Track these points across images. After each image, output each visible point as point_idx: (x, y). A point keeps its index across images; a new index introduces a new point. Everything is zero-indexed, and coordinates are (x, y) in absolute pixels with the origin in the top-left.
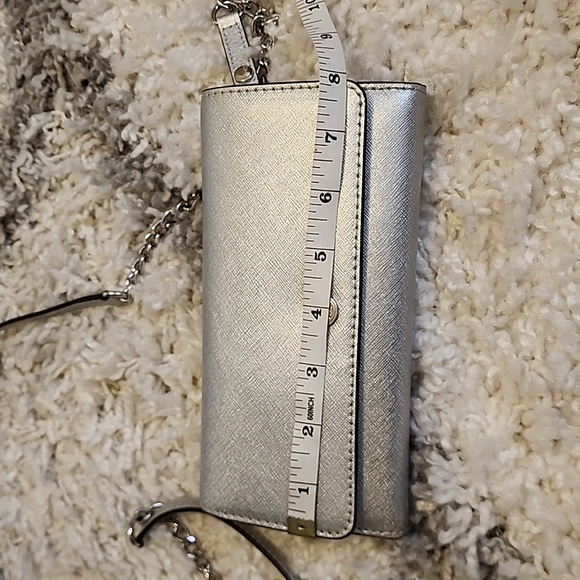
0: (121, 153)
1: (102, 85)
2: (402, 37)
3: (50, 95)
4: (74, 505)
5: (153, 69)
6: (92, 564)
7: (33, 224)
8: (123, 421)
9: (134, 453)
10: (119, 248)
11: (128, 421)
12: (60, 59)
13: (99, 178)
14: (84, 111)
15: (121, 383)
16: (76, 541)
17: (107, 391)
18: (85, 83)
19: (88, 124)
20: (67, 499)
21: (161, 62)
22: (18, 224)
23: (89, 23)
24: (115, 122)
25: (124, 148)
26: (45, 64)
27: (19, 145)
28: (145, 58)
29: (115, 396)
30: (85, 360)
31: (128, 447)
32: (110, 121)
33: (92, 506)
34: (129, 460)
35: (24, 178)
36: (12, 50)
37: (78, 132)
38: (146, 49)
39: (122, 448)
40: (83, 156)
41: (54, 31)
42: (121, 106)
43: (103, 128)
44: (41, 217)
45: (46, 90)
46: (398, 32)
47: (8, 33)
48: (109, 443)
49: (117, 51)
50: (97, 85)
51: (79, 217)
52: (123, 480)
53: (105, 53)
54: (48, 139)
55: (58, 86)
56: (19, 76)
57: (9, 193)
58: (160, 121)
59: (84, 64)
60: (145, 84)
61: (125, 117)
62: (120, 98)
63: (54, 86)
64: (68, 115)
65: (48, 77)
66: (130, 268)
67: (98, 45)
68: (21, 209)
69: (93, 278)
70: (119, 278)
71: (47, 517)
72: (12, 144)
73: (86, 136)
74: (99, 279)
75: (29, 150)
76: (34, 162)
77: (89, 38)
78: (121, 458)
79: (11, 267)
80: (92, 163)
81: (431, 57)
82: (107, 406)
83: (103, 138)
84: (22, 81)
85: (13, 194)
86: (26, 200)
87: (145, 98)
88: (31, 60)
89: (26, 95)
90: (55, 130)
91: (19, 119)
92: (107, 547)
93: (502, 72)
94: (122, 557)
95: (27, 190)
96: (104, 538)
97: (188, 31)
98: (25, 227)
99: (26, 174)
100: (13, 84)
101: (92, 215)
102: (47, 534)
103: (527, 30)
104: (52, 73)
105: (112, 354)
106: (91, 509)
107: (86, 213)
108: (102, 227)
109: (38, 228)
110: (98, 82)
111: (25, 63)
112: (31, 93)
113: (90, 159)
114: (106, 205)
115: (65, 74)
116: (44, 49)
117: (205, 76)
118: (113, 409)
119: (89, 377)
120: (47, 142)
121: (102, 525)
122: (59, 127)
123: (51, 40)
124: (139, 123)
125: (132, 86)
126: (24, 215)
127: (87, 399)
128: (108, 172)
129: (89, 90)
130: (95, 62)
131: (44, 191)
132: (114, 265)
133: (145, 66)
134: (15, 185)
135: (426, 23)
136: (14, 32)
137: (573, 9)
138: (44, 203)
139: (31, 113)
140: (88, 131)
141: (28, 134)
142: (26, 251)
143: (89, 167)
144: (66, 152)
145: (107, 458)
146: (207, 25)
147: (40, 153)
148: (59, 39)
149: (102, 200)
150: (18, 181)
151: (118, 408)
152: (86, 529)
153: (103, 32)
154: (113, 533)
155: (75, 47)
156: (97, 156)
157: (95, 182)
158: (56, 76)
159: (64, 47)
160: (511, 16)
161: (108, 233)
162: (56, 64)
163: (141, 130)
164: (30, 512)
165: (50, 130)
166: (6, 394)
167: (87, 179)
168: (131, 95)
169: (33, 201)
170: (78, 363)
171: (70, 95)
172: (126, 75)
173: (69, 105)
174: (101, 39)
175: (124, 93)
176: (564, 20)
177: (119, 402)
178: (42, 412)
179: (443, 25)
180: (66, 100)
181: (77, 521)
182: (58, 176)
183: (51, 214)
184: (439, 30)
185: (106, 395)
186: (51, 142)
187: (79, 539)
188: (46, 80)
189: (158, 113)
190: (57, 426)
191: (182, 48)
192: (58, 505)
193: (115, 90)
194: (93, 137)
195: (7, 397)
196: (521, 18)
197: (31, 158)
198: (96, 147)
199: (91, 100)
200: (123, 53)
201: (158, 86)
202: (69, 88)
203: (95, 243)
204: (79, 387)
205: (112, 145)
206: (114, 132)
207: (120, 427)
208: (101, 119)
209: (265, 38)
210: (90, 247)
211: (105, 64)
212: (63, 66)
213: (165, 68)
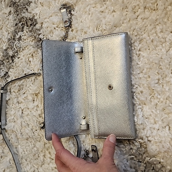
0: (39, 41)
1: (35, 25)
2: (101, 15)
3: (23, 28)
4: (27, 124)
5: (46, 22)
6: (31, 136)
7: (19, 58)
8: (39, 103)
9: (41, 110)
10: (38, 62)
11: (40, 103)
12: (25, 19)
13: (34, 46)
14: (31, 31)
15: (38, 94)
16: (27, 131)
17: (35, 96)
18: (31, 25)
19: (32, 34)
20: (25, 122)
21: (48, 20)
22: (15, 58)
23: (32, 11)
24: (38, 34)
25: (40, 40)
26: (22, 20)
27: (16, 39)
28: (45, 19)
29: (37, 98)
30: (30, 89)
31: (40, 109)
32: (37, 33)
33: (31, 123)
34: (40, 112)
35: (17, 47)
36: (14, 17)
37: (29, 36)
38: (45, 17)
39: (38, 109)
40: (30, 42)
41: (24, 13)
42: (39, 30)
43: (35, 35)
44: (20, 56)
45: (22, 26)
46: (100, 13)
47: (13, 13)
48: (35, 108)
49: (38, 17)
50: (34, 25)
51: (29, 56)
52: (39, 117)
53: (36, 18)
54: (22, 38)
55: (25, 26)
56: (16, 23)
57: (13, 50)
58: (48, 34)
59: (31, 20)
60: (45, 25)
61: (40, 32)
62: (39, 28)
63: (24, 26)
64: (27, 32)
65: (23, 23)
66: (41, 67)
67: (34, 16)
68: (16, 54)
69: (32, 70)
70: (38, 70)
71: (21, 127)
72: (14, 39)
73: (31, 37)
74: (34, 70)
75: (18, 40)
76: (19, 43)
77: (32, 14)
78: (38, 111)
79: (13, 68)
80: (32, 43)
81: (107, 19)
82: (35, 100)
83: (35, 37)
84: (16, 25)
85: (14, 51)
86: (17, 52)
87: (44, 28)
88: (19, 19)
89: (17, 28)
90: (24, 36)
91: (16, 33)
92: (34, 133)
93: (121, 22)
94: (38, 135)
95: (17, 50)
96: (34, 130)
97: (54, 13)
98: (17, 58)
99: (17, 46)
100: (14, 25)
101: (32, 55)
102: (20, 131)
103: (127, 13)
104: (23, 22)
105: (36, 87)
106: (31, 124)
107: (31, 55)
108: (34, 58)
109: (19, 59)
110: (34, 24)
111: (17, 20)
112: (19, 27)
113: (32, 42)
114: (35, 53)
115: (26, 23)
116: (22, 17)
117: (58, 23)
118: (36, 100)
119: (31, 93)
120: (22, 39)
121: (33, 128)
122: (25, 35)
123: (23, 15)
124: (43, 34)
125: (42, 25)
126: (17, 56)
127: (30, 98)
128: (37, 45)
129: (32, 26)
130: (33, 20)
131: (21, 50)
132: (37, 67)
133: (44, 21)
134: (15, 49)
135: (106, 11)
136: (15, 13)
137: (136, 8)
138: (21, 53)
139: (18, 32)
140: (32, 36)
141: (18, 37)
142: (17, 64)
143: (32, 44)
144: (26, 41)
145: (35, 111)
146: (59, 11)
147: (20, 41)
148: (25, 15)
149: (35, 52)
150: (15, 48)
151: (38, 100)
152: (30, 129)
153: (35, 13)
154: (36, 130)
155: (29, 16)
156: (34, 42)
157: (33, 47)
158: (24, 23)
159: (26, 17)
160: (123, 9)
161: (36, 59)
162: (24, 20)
163: (44, 35)
164: (17, 126)
165: (23, 36)
166: (12, 98)
167: (31, 47)
168: (41, 27)
169: (19, 53)
170: (29, 89)
171: (28, 28)
172: (40, 23)
173: (27, 30)
174: (35, 15)
175: (40, 27)
176: (134, 10)
177: (38, 99)
178: (20, 102)
179: (109, 12)
180: (27, 29)
181: (28, 127)
182: (24, 46)
183: (23, 55)
184: (109, 13)
185: (35, 97)
186: (23, 39)
187: (28, 131)
188: (22, 24)
189: (47, 32)
190: (23, 105)
191: (53, 17)
192: (23, 123)
193: (38, 26)
194: (33, 37)
195: (12, 99)
196: (125, 10)
197: (18, 42)
198: (33, 40)
199: (32, 29)
200: (40, 18)
201: (48, 26)
202: (27, 26)
203: (33, 62)
204: (29, 95)
205: (37, 39)
206: (38, 36)
207: (38, 104)
208: (34, 33)
209: (71, 14)
210: (32, 62)
211: (36, 20)
212: (26, 21)
213: (49, 22)
